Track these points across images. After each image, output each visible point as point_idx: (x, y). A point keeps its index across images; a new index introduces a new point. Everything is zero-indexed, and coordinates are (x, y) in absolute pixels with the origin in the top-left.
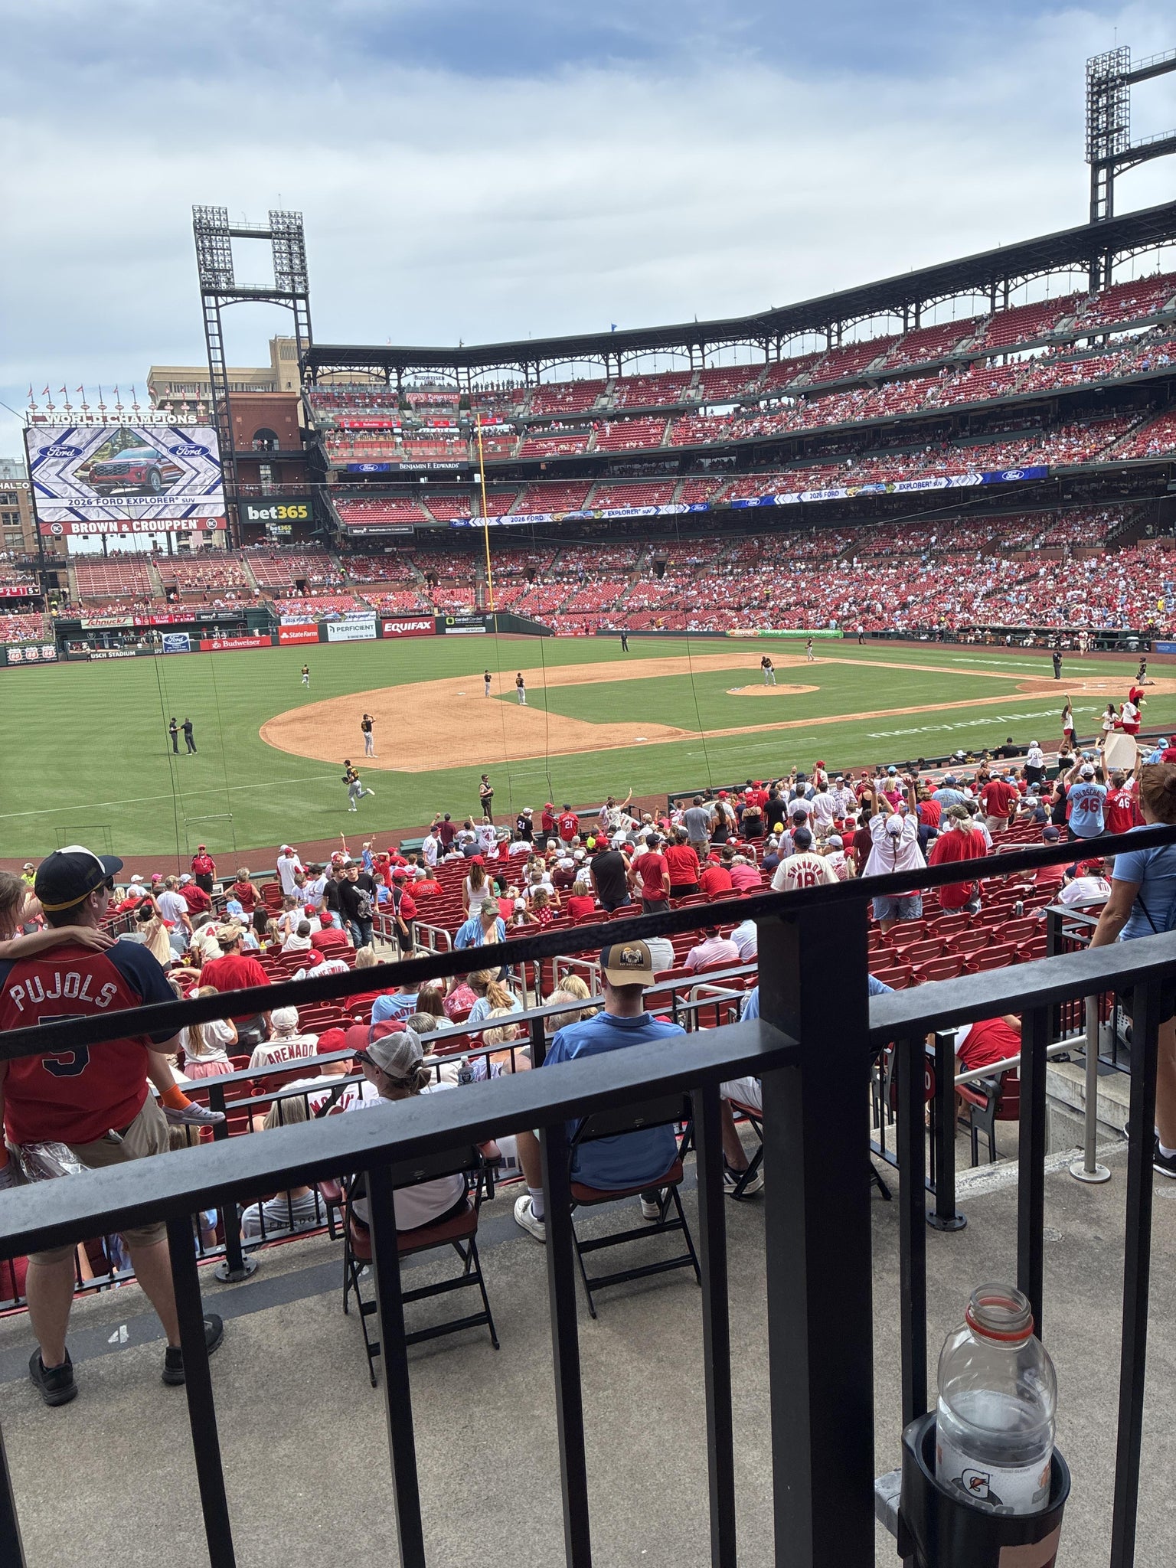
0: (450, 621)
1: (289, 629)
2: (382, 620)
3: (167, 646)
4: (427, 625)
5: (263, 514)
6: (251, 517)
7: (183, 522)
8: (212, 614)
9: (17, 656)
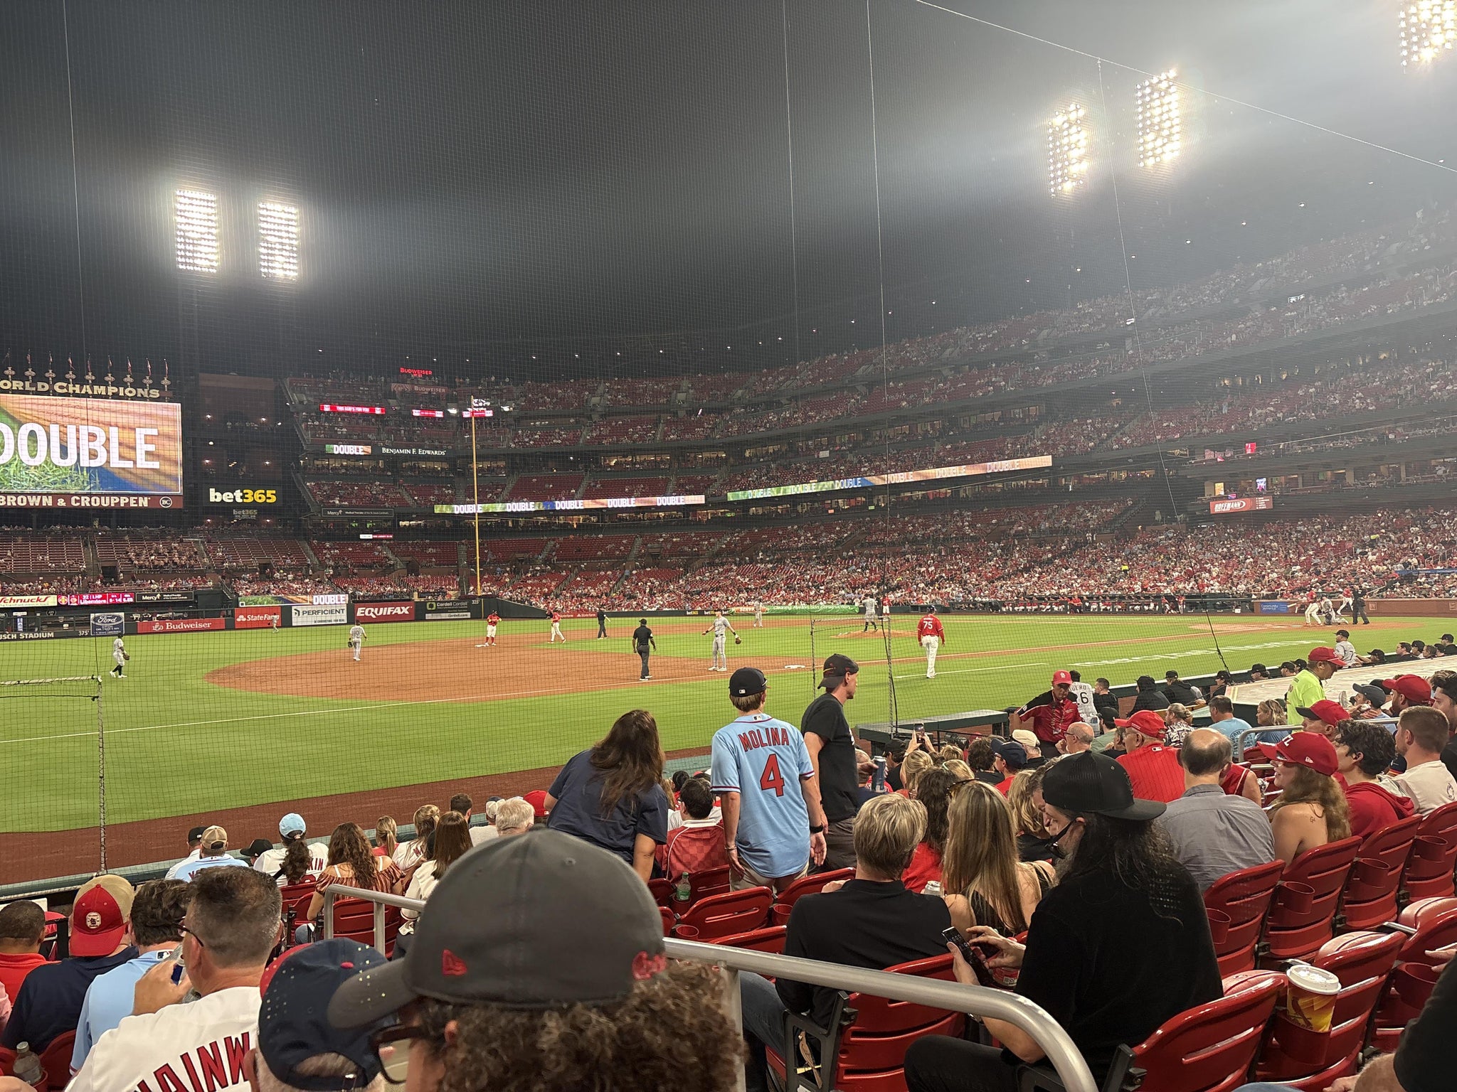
0: (431, 606)
1: (247, 612)
2: (354, 602)
3: (95, 627)
4: (405, 610)
5: (227, 497)
6: (212, 499)
7: (132, 498)
8: (156, 595)
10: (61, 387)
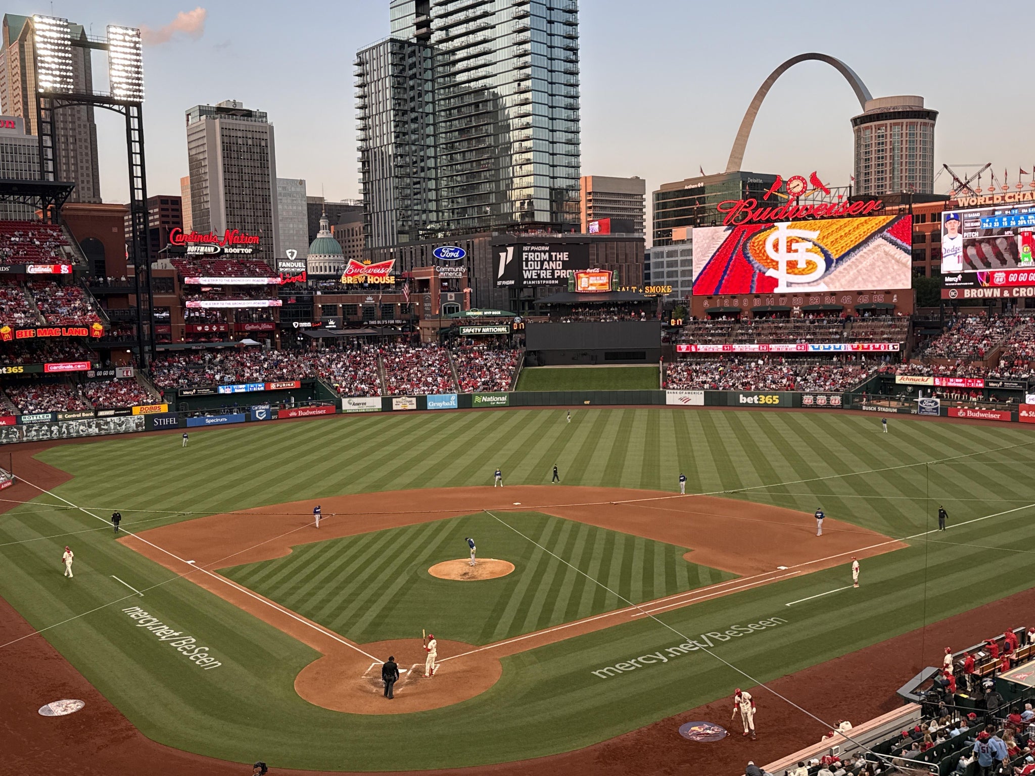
8: (998, 383)
9: (810, 401)
10: (1010, 197)
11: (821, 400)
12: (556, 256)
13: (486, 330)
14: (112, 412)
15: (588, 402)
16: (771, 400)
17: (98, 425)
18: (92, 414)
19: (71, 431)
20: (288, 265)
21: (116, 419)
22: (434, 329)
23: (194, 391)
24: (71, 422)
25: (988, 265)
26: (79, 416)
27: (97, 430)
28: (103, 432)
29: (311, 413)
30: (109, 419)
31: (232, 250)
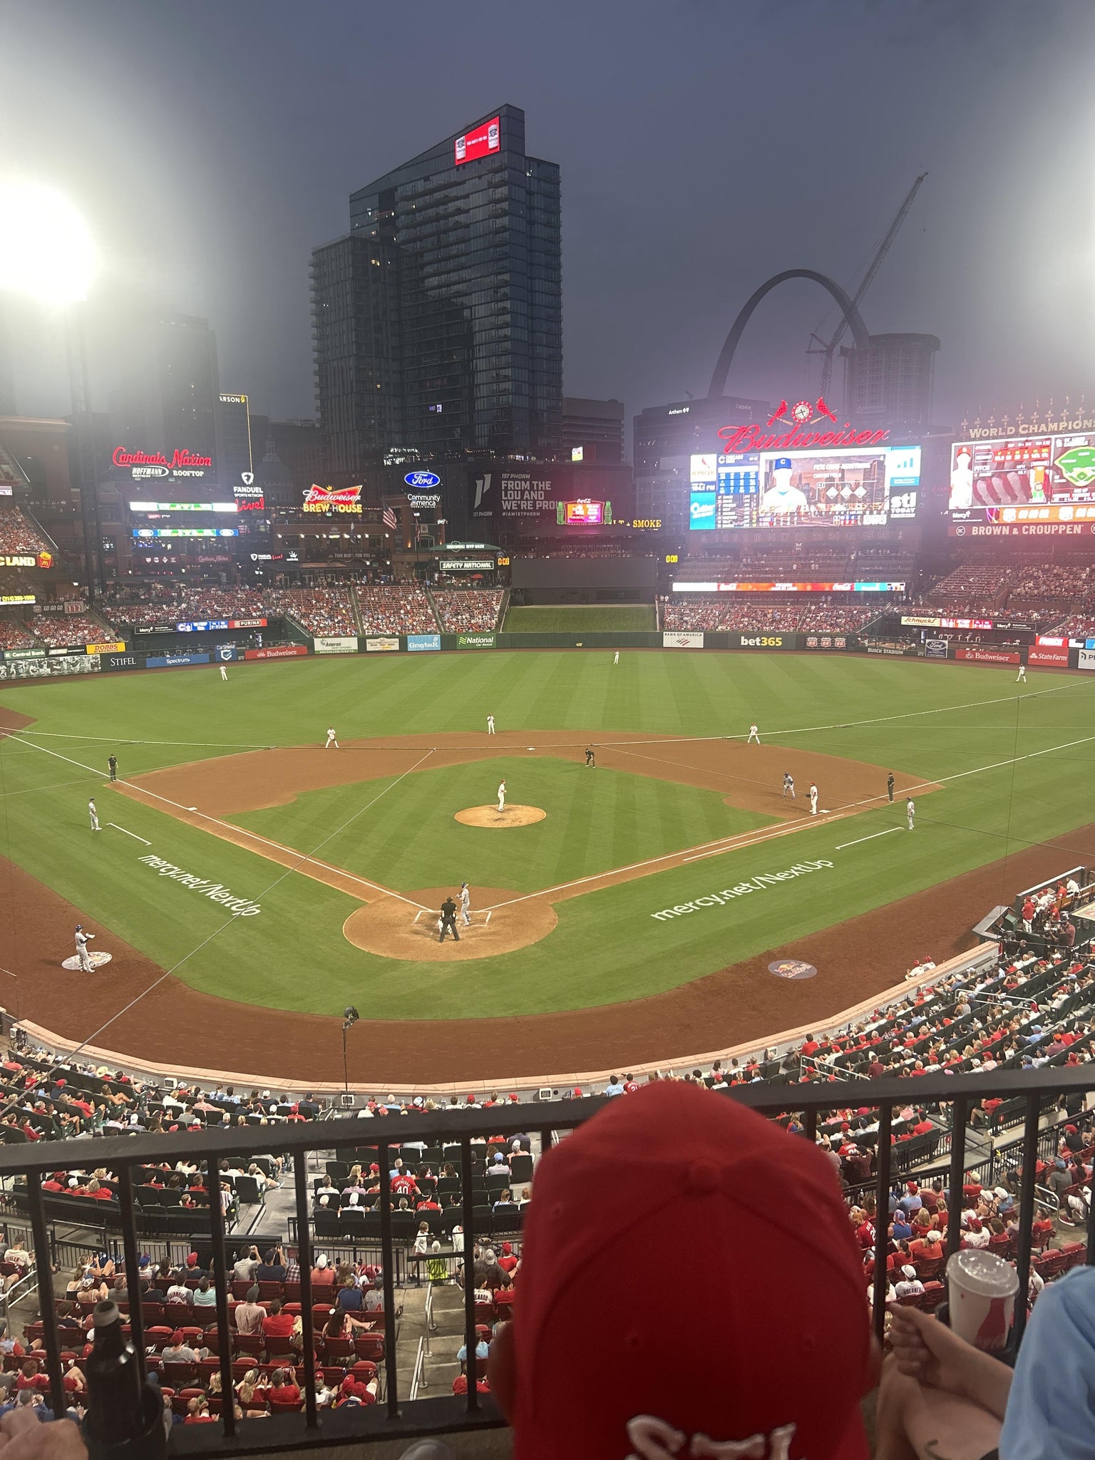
7: (1068, 526)
8: (1007, 624)
9: (814, 643)
10: (1024, 429)
11: (826, 642)
12: (537, 485)
13: (469, 565)
14: (64, 651)
15: (580, 645)
16: (774, 642)
17: (50, 665)
18: (42, 653)
19: (21, 671)
20: (244, 489)
21: (69, 658)
22: (409, 563)
23: (152, 628)
24: (20, 662)
25: (998, 501)
26: (28, 654)
27: (49, 670)
28: (56, 673)
29: (281, 654)
30: (61, 659)
31: (181, 473)
